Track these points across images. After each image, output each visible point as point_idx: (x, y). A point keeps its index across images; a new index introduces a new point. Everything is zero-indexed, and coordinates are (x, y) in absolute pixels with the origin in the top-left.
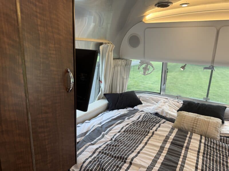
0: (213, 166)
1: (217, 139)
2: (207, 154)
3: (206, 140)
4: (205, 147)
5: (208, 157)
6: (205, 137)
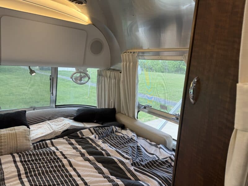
2: (30, 172)
3: (20, 156)
5: (33, 173)
6: (18, 153)
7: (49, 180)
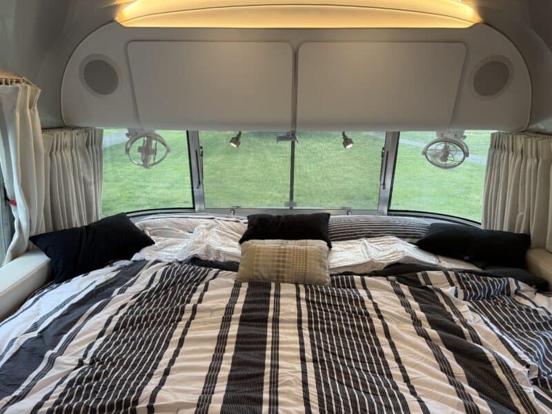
0: (332, 344)
1: (326, 282)
2: (316, 322)
3: (307, 291)
4: (308, 307)
5: (319, 326)
6: (305, 286)
7: (342, 346)
